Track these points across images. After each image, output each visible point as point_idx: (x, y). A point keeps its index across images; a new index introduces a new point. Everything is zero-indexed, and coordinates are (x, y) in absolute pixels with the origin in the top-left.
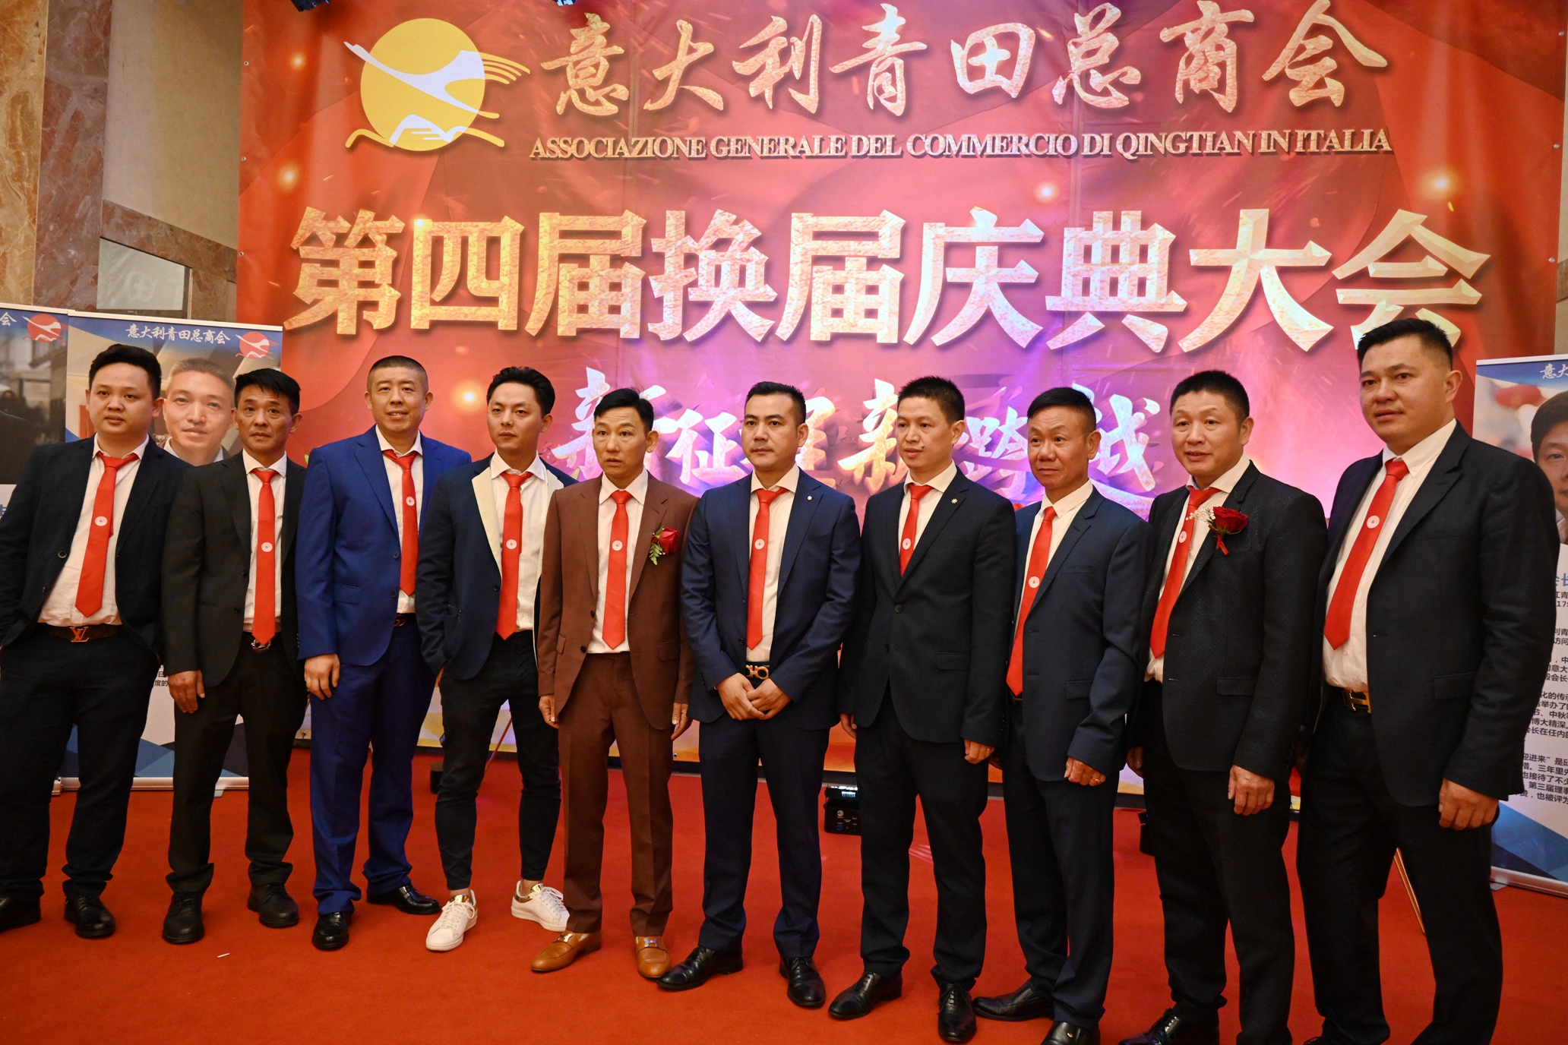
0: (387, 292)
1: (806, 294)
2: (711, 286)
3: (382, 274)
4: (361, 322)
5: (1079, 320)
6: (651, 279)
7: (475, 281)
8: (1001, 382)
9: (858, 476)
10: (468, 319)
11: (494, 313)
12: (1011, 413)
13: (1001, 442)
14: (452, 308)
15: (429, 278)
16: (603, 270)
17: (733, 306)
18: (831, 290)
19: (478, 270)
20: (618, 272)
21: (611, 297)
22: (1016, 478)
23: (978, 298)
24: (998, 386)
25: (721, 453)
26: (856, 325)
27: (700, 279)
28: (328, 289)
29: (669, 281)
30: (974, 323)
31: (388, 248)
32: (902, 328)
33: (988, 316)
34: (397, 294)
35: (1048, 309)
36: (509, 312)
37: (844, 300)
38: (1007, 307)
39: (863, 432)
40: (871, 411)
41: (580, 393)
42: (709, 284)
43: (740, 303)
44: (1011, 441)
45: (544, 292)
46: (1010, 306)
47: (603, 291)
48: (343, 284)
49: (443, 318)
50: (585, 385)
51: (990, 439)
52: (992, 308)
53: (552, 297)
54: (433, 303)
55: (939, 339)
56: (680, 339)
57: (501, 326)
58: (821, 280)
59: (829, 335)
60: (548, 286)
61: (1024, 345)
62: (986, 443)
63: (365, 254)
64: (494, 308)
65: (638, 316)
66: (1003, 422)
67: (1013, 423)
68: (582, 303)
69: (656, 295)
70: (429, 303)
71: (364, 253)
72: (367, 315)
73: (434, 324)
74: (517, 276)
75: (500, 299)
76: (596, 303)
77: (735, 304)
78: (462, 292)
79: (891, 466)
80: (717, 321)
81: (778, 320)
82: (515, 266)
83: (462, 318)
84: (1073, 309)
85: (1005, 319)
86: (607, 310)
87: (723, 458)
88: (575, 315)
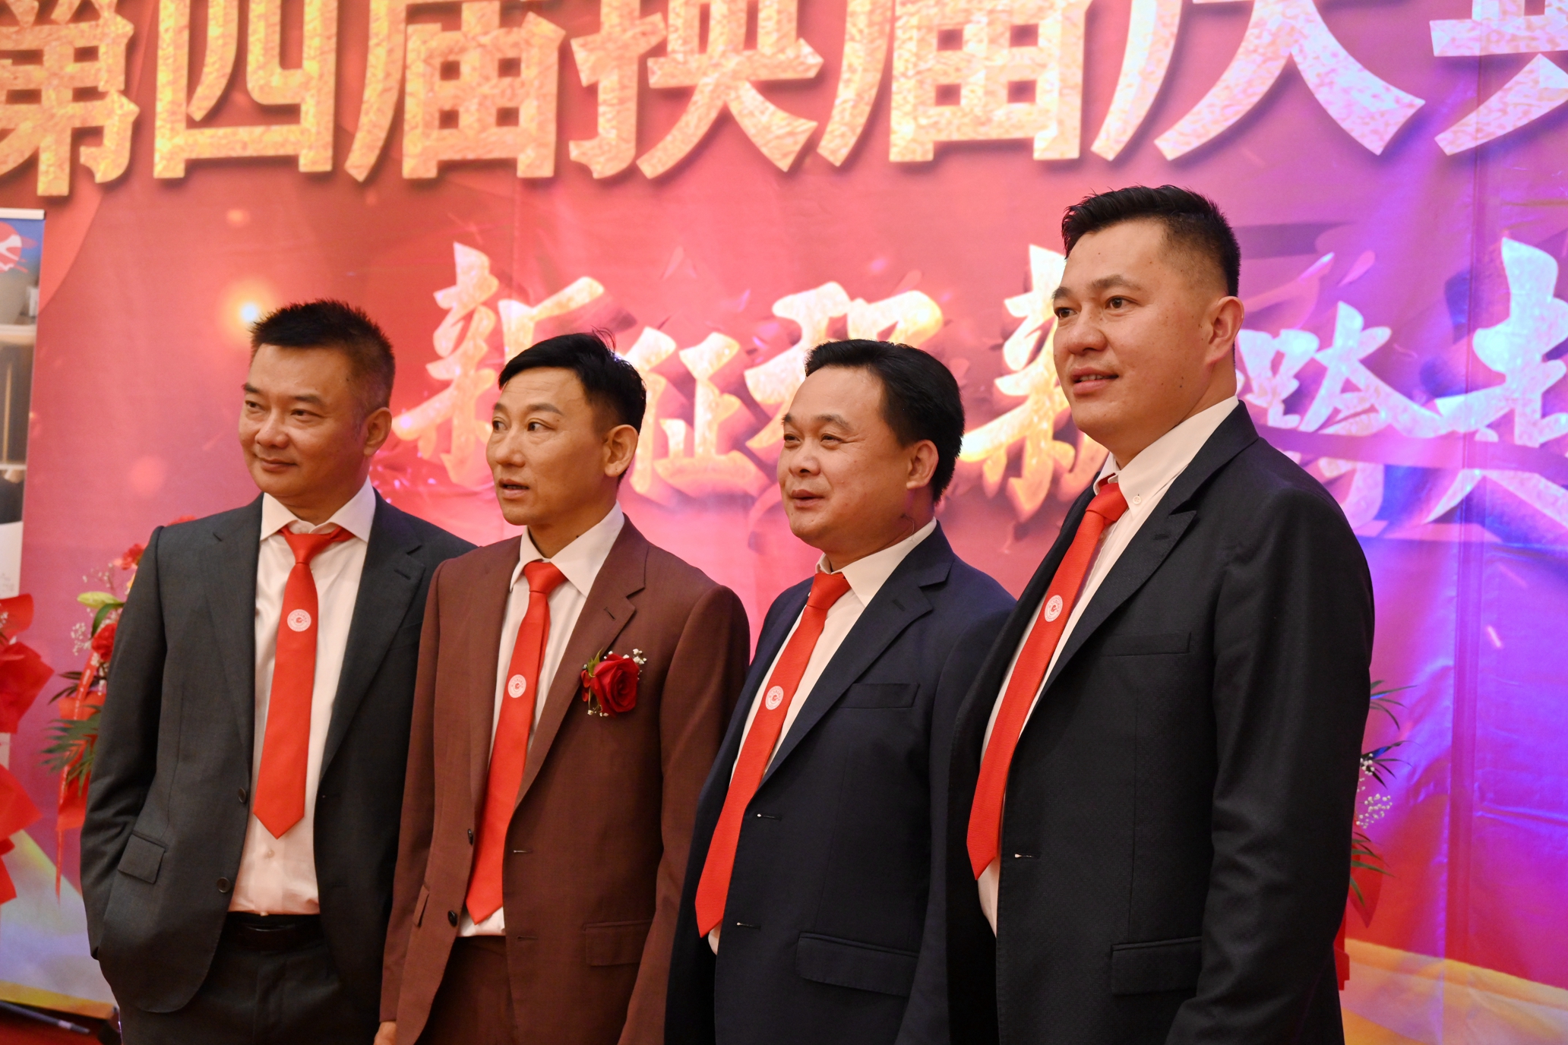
0: (116, 106)
1: (881, 55)
2: (692, 52)
3: (109, 71)
4: (78, 172)
5: (1520, 77)
6: (576, 45)
7: (261, 73)
8: (1321, 241)
9: (993, 476)
10: (250, 152)
11: (292, 138)
12: (1348, 318)
13: (1323, 392)
14: (221, 132)
15: (185, 72)
16: (486, 33)
17: (733, 95)
18: (934, 41)
19: (266, 50)
20: (517, 34)
21: (498, 91)
22: (1358, 481)
23: (1267, 38)
24: (1313, 252)
25: (710, 425)
26: (989, 121)
27: (672, 37)
28: (23, 108)
29: (610, 46)
30: (1255, 99)
31: (119, 19)
32: (1090, 124)
33: (1289, 79)
34: (131, 109)
35: (1437, 52)
36: (318, 133)
37: (963, 65)
38: (1335, 55)
39: (1003, 371)
40: (1019, 322)
41: (443, 297)
42: (688, 48)
43: (748, 85)
44: (1348, 387)
45: (380, 87)
46: (1343, 53)
47: (487, 79)
48: (49, 96)
49: (207, 153)
50: (450, 280)
51: (1294, 385)
52: (1298, 59)
53: (393, 97)
54: (192, 124)
55: (1173, 143)
56: (631, 173)
57: (305, 165)
58: (914, 21)
59: (930, 147)
60: (388, 75)
61: (1377, 147)
62: (1285, 394)
63: (83, 34)
64: (293, 128)
65: (552, 128)
66: (1326, 342)
67: (1351, 343)
68: (447, 107)
69: (585, 79)
70: (182, 125)
71: (82, 32)
72: (86, 153)
73: (195, 166)
74: (332, 58)
75: (304, 108)
76: (473, 105)
77: (736, 89)
78: (238, 98)
79: (1065, 450)
80: (704, 128)
81: (823, 117)
82: (329, 38)
83: (237, 152)
84: (1503, 49)
85: (1331, 84)
86: (492, 119)
87: (712, 436)
88: (436, 133)
